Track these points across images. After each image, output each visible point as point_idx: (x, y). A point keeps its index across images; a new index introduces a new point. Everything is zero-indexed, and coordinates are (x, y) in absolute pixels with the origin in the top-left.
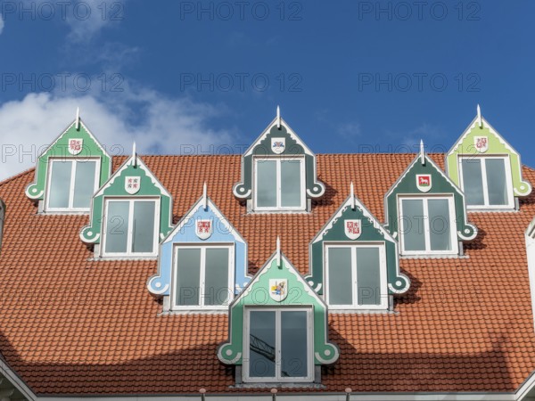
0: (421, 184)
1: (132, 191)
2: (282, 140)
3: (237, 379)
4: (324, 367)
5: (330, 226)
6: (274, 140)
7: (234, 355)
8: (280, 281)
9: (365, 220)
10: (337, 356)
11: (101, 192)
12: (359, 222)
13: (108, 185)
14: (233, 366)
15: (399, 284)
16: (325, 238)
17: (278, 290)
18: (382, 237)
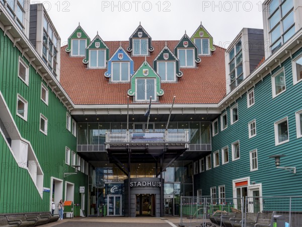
0: (185, 45)
1: (97, 47)
2: (141, 33)
3: (134, 100)
4: (159, 96)
5: (159, 55)
6: (139, 33)
7: (132, 93)
8: (146, 70)
9: (170, 54)
10: (163, 93)
11: (88, 48)
12: (168, 54)
13: (90, 45)
14: (132, 96)
15: (179, 74)
16: (158, 59)
17: (146, 72)
18: (175, 59)
